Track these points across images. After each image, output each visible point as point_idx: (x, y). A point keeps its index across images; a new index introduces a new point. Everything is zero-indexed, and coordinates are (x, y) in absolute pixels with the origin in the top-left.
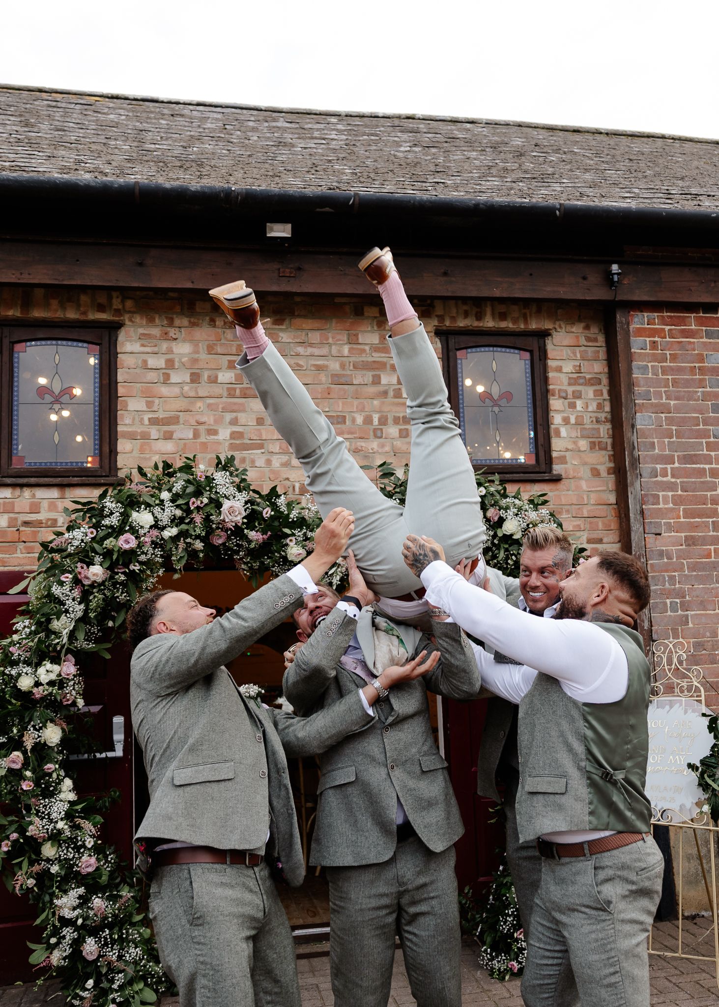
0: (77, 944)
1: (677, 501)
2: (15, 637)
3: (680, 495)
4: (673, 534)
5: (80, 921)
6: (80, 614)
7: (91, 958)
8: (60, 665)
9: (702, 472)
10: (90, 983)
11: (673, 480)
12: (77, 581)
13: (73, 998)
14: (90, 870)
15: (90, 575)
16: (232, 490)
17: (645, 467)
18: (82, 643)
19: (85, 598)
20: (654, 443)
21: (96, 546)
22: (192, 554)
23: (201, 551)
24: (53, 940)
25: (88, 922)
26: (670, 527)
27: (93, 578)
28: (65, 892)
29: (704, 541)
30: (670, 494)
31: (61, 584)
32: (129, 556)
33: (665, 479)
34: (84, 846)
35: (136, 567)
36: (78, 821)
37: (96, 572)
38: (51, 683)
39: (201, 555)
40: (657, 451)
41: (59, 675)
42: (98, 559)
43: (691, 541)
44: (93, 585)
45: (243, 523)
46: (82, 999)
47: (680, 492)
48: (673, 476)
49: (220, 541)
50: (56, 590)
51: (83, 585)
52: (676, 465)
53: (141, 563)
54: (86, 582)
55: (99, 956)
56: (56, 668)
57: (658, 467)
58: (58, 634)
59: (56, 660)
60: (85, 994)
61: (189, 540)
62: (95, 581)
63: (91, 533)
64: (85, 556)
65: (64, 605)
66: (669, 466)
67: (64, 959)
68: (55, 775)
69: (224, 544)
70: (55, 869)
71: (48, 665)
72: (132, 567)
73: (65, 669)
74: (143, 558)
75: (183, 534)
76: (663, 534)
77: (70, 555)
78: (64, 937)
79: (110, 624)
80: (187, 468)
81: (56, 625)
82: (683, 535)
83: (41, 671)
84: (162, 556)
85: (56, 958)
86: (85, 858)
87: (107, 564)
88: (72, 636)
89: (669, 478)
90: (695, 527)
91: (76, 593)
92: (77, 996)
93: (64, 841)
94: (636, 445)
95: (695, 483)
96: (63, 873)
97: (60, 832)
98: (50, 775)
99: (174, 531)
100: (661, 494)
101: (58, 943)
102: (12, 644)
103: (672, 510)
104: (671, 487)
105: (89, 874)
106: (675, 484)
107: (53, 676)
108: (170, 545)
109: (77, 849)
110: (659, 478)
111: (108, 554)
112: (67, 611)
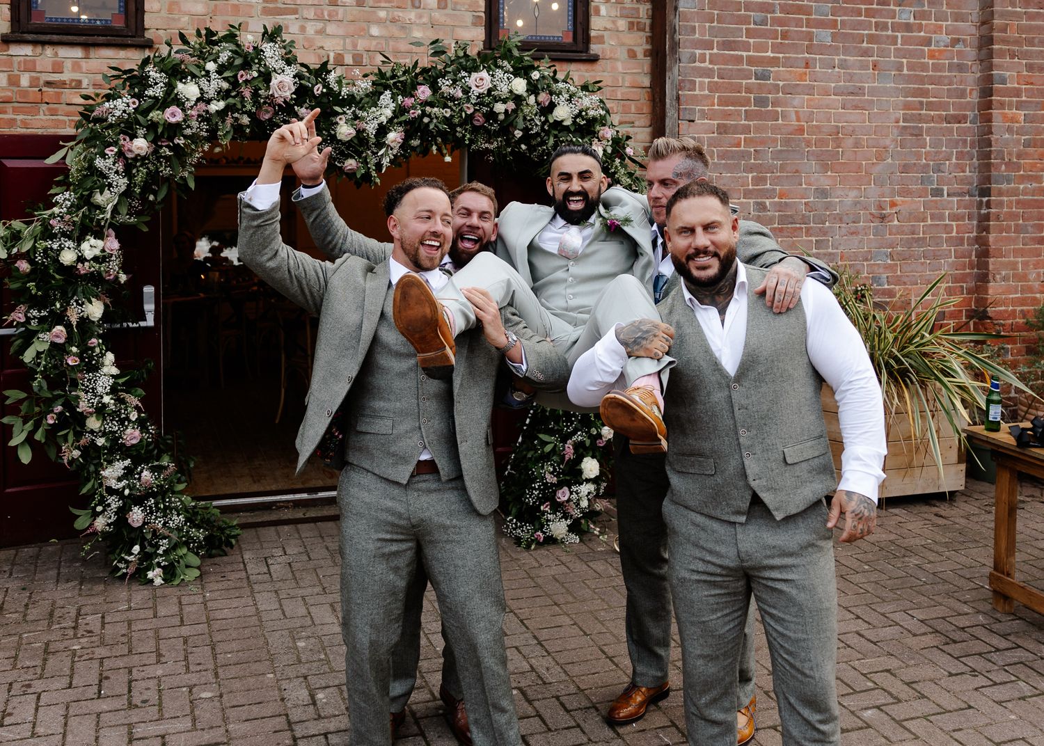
0: (123, 512)
1: (713, 88)
2: (56, 210)
3: (716, 82)
4: (706, 121)
5: (127, 492)
6: (123, 188)
7: (136, 525)
8: (103, 240)
9: (739, 60)
10: (136, 549)
11: (711, 66)
12: (120, 154)
13: (118, 562)
14: (134, 442)
15: (134, 148)
16: (281, 64)
17: (684, 52)
18: (124, 218)
19: (128, 172)
20: (695, 26)
21: (139, 117)
22: (238, 128)
23: (248, 126)
24: (99, 509)
25: (134, 492)
26: (704, 115)
27: (137, 152)
28: (110, 462)
29: (736, 129)
30: (707, 80)
31: (104, 156)
32: (174, 129)
33: (702, 65)
34: (127, 418)
35: (181, 141)
36: (123, 395)
37: (140, 145)
38: (95, 259)
39: (248, 130)
40: (697, 36)
41: (103, 251)
42: (141, 132)
43: (722, 129)
44: (135, 159)
45: (292, 99)
46: (127, 562)
47: (716, 79)
48: (711, 62)
49: (267, 117)
50: (99, 163)
51: (126, 159)
52: (715, 51)
53: (186, 137)
54: (129, 155)
55: (145, 523)
56: (100, 243)
57: (698, 52)
58: (101, 209)
59: (99, 235)
60: (130, 558)
61: (236, 115)
62: (139, 155)
63: (133, 104)
64: (128, 127)
65: (107, 178)
66: (707, 52)
67: (109, 525)
68: (97, 350)
69: (270, 120)
70: (101, 442)
71: (93, 241)
72: (176, 141)
73: (108, 244)
74: (188, 132)
75: (229, 108)
76: (697, 121)
77: (111, 126)
78: (109, 505)
79: (151, 198)
80: (231, 37)
81: (99, 198)
82: (716, 122)
83: (85, 246)
84: (207, 131)
85: (100, 523)
86: (129, 431)
87: (151, 137)
88: (115, 211)
89: (707, 64)
90: (728, 115)
91: (120, 167)
92: (122, 560)
93: (109, 415)
94: (677, 28)
95: (731, 70)
96: (108, 445)
97: (105, 406)
98: (93, 349)
99: (220, 105)
100: (697, 80)
101: (102, 512)
102: (53, 216)
103: (706, 97)
104: (708, 73)
105: (133, 445)
106: (712, 70)
107: (97, 252)
108: (215, 120)
109: (121, 422)
110: (697, 64)
111: (152, 126)
112: (110, 185)
